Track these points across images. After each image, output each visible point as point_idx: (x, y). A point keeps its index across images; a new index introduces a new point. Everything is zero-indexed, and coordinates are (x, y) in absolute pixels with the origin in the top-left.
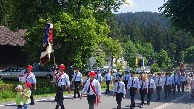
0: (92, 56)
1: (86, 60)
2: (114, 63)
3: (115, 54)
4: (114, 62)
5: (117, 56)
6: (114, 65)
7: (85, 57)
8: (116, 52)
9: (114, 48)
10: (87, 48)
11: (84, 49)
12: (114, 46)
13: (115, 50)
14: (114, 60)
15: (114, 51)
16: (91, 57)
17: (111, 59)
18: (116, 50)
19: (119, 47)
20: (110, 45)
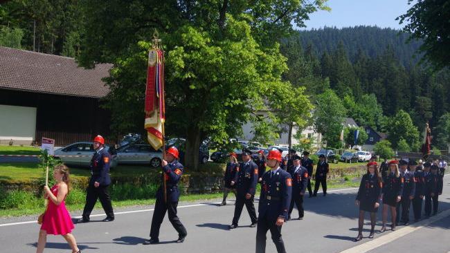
0: (248, 121)
1: (234, 129)
3: (296, 117)
4: (294, 136)
5: (301, 122)
6: (295, 142)
7: (234, 122)
8: (300, 113)
9: (296, 104)
10: (238, 104)
11: (232, 106)
12: (295, 100)
13: (297, 109)
14: (294, 132)
15: (295, 111)
16: (246, 122)
17: (288, 128)
18: (300, 110)
19: (306, 103)
20: (287, 98)
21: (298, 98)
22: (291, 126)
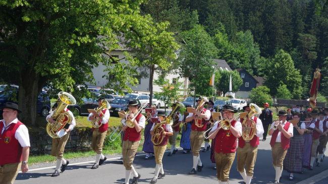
0: (100, 64)
1: (82, 73)
2: (158, 83)
3: (159, 58)
4: (156, 81)
5: (164, 64)
6: (157, 89)
7: (82, 64)
8: (162, 54)
9: (159, 42)
10: (86, 42)
11: (79, 44)
12: (156, 38)
13: (159, 49)
14: (156, 76)
15: (157, 51)
16: (97, 65)
17: (148, 71)
18: (163, 50)
19: (170, 41)
20: (148, 35)
21: (161, 36)
22: (153, 69)
